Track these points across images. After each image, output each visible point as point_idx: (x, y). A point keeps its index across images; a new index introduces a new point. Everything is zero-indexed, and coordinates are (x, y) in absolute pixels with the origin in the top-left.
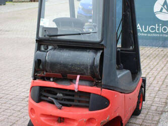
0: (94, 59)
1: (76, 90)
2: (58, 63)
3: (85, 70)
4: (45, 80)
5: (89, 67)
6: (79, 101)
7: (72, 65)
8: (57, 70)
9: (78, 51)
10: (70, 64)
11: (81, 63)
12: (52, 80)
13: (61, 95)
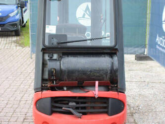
0: (113, 63)
1: (96, 96)
2: (76, 71)
3: (104, 76)
4: (56, 90)
5: (109, 72)
6: (93, 108)
7: (91, 71)
8: (74, 78)
9: (93, 56)
10: (89, 70)
11: (101, 69)
12: (65, 89)
13: (74, 104)
